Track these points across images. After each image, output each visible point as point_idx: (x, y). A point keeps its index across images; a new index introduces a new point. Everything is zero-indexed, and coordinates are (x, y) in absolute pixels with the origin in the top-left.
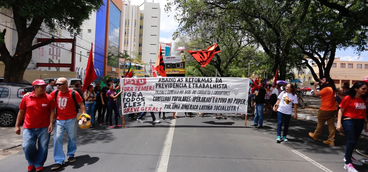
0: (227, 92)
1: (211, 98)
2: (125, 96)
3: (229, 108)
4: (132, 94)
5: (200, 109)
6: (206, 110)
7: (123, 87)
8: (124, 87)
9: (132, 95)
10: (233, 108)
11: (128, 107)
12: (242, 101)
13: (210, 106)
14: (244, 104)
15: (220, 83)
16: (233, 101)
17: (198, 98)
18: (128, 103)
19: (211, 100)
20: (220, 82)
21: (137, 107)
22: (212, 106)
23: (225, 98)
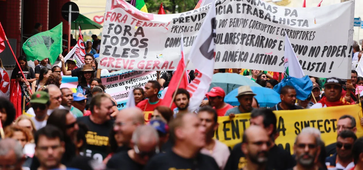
0: (307, 34)
1: (276, 41)
2: (111, 31)
3: (313, 65)
4: (123, 28)
5: (251, 61)
6: (263, 63)
7: (110, 11)
8: (111, 13)
9: (123, 32)
10: (321, 66)
11: (112, 56)
12: (339, 50)
13: (272, 56)
14: (345, 56)
15: (294, 17)
16: (321, 53)
17: (250, 38)
18: (113, 47)
19: (275, 45)
20: (294, 15)
21: (129, 58)
22: (276, 57)
23: (303, 46)
